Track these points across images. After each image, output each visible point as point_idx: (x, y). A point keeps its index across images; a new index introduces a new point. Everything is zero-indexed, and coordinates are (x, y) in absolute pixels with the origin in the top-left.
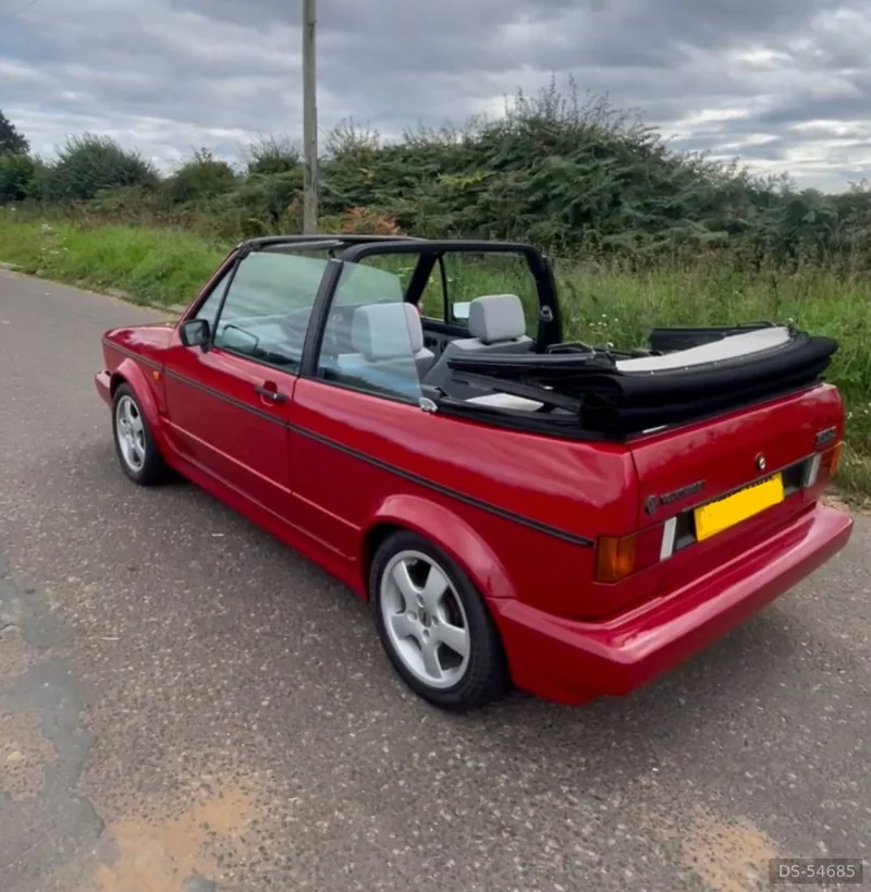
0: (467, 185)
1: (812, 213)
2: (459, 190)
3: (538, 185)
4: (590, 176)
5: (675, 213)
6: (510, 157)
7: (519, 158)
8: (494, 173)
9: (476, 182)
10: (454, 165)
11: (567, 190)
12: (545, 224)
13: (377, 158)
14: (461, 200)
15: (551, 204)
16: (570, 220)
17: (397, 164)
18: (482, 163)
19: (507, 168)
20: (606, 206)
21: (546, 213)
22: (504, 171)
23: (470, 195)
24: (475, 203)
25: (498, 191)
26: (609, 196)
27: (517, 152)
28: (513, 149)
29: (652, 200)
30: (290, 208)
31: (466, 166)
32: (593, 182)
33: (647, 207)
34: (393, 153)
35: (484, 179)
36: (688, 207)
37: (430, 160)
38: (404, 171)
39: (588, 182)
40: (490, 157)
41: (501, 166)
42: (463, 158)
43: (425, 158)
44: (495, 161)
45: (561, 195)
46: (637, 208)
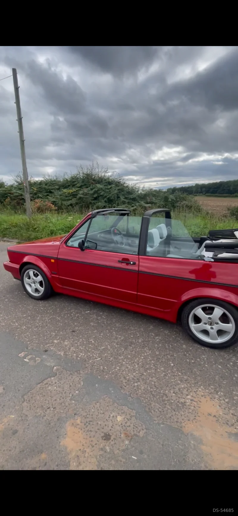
0: (72, 192)
1: (170, 199)
2: (70, 194)
3: (95, 192)
4: (110, 190)
5: (134, 199)
6: (83, 184)
7: (85, 185)
8: (79, 189)
9: (74, 191)
10: (63, 186)
11: (104, 194)
12: (100, 203)
13: (34, 184)
14: (72, 197)
15: (100, 198)
16: (107, 202)
17: (44, 186)
18: (74, 186)
19: (83, 187)
20: (116, 198)
21: (99, 200)
22: (82, 188)
23: (74, 195)
24: (75, 198)
25: (83, 194)
26: (116, 196)
27: (84, 183)
28: (83, 182)
29: (127, 196)
30: (6, 200)
31: (68, 187)
32: (111, 191)
33: (126, 198)
34: (41, 183)
35: (77, 191)
36: (137, 198)
37: (54, 185)
38: (48, 188)
39: (110, 191)
40: (76, 184)
41: (81, 187)
42: (67, 184)
43: (53, 184)
44: (78, 185)
45: (103, 195)
46: (124, 199)
